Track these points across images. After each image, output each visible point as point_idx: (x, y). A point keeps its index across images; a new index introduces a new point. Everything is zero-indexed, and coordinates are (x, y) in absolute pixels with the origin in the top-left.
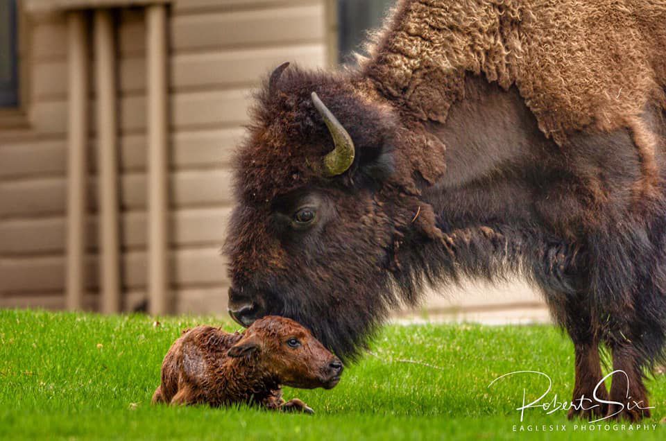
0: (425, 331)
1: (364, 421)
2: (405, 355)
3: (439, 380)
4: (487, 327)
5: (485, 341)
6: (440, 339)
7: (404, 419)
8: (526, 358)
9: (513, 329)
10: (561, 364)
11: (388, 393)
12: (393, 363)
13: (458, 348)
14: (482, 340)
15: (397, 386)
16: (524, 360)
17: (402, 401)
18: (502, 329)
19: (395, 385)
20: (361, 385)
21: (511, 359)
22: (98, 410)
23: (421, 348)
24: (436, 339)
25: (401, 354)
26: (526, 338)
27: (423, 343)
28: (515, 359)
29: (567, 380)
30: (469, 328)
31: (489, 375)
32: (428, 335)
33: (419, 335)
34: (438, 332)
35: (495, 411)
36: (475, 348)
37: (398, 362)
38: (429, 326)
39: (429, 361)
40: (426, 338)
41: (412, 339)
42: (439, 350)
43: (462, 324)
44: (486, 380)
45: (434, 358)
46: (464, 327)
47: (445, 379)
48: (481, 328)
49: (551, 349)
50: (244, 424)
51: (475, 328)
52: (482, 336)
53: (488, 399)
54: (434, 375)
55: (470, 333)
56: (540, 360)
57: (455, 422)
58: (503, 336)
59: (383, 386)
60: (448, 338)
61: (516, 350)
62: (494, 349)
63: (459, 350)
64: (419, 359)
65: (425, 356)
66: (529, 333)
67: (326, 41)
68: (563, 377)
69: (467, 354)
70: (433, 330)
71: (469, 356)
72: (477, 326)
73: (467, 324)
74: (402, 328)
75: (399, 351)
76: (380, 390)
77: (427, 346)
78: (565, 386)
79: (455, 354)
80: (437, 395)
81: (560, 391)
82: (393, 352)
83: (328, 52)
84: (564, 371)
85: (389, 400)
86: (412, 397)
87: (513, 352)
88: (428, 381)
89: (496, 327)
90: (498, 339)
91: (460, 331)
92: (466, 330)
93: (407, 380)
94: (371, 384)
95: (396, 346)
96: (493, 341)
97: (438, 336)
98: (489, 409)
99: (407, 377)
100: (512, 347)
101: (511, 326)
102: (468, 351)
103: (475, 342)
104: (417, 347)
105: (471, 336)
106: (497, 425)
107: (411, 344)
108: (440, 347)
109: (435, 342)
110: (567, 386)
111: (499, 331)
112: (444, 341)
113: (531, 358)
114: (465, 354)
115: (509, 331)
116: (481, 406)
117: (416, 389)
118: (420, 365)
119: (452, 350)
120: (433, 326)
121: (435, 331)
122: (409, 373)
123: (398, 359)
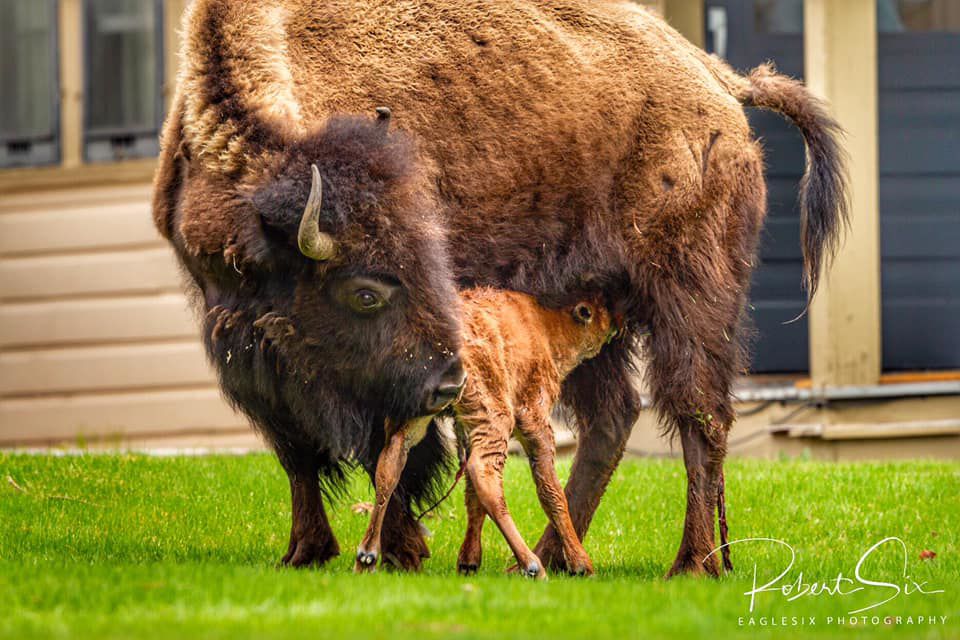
0: (83, 463)
1: (12, 569)
2: (59, 491)
3: (98, 519)
4: (154, 458)
5: (153, 473)
6: (100, 471)
8: (202, 493)
9: (186, 460)
10: (243, 500)
11: (38, 536)
12: (45, 500)
13: (121, 482)
14: (150, 472)
15: (50, 527)
16: (199, 497)
17: (54, 545)
18: (173, 460)
19: (47, 526)
21: (184, 496)
23: (78, 481)
24: (95, 471)
25: (54, 489)
26: (201, 470)
27: (80, 476)
28: (189, 496)
29: (250, 520)
30: (134, 459)
31: (158, 514)
32: (86, 467)
33: (75, 467)
34: (97, 463)
35: (165, 557)
36: (141, 482)
37: (51, 499)
38: (87, 456)
39: (87, 497)
40: (83, 471)
41: (67, 472)
43: (125, 455)
44: (155, 521)
45: (93, 494)
46: (128, 457)
47: (106, 519)
48: (149, 460)
49: (231, 484)
51: (141, 459)
52: (150, 468)
53: (157, 542)
54: (93, 515)
55: (135, 465)
56: (218, 497)
57: (119, 569)
58: (174, 467)
59: (33, 528)
60: (109, 470)
61: (189, 485)
62: (164, 483)
63: (123, 484)
64: (75, 496)
65: (82, 491)
66: (205, 464)
68: (245, 516)
69: (132, 489)
70: (91, 461)
71: (133, 492)
72: (145, 457)
73: (132, 455)
74: (55, 459)
75: (52, 486)
77: (85, 479)
79: (118, 490)
80: (97, 539)
81: (241, 533)
82: (45, 487)
84: (246, 511)
85: (41, 543)
86: (67, 541)
87: (186, 487)
88: (85, 522)
89: (165, 458)
90: (169, 472)
91: (123, 463)
92: (131, 461)
93: (61, 520)
94: (18, 525)
95: (48, 480)
96: (163, 474)
97: (98, 468)
98: (158, 555)
99: (61, 516)
100: (185, 481)
101: (183, 457)
102: (134, 486)
103: (141, 476)
104: (72, 480)
105: (137, 468)
106: (169, 574)
107: (66, 477)
108: (100, 481)
109: (93, 475)
110: (250, 527)
111: (170, 462)
112: (104, 475)
114: (129, 489)
115: (181, 462)
116: (147, 549)
117: (72, 531)
118: (77, 503)
119: (114, 485)
120: (92, 457)
121: (94, 463)
122: (63, 512)
123: (50, 495)
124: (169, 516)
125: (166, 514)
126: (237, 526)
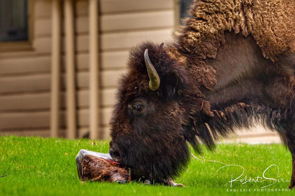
0: (221, 147)
1: (192, 190)
2: (212, 158)
3: (228, 170)
4: (251, 145)
5: (249, 152)
6: (228, 151)
7: (211, 189)
8: (269, 160)
9: (263, 146)
10: (286, 163)
11: (203, 177)
12: (206, 162)
13: (237, 155)
14: (248, 151)
16: (268, 161)
17: (210, 180)
18: (258, 146)
19: (207, 173)
20: (190, 173)
21: (262, 161)
22: (66, 185)
24: (226, 151)
25: (210, 158)
26: (269, 150)
27: (220, 153)
28: (264, 160)
29: (289, 170)
30: (242, 146)
31: (252, 168)
32: (223, 149)
33: (218, 149)
35: (254, 185)
36: (245, 155)
37: (209, 162)
38: (223, 145)
39: (223, 161)
40: (221, 150)
42: (228, 156)
43: (239, 144)
44: (250, 170)
45: (226, 160)
46: (240, 145)
47: (231, 169)
48: (248, 146)
49: (281, 156)
50: (135, 191)
51: (245, 146)
52: (248, 150)
55: (242, 148)
56: (276, 161)
58: (258, 149)
59: (201, 173)
60: (232, 150)
62: (254, 155)
63: (237, 157)
64: (218, 161)
65: (221, 159)
66: (271, 148)
67: (175, 9)
68: (286, 169)
69: (241, 158)
70: (225, 147)
71: (242, 159)
72: (246, 145)
73: (241, 144)
75: (209, 157)
76: (199, 175)
77: (222, 154)
78: (288, 173)
79: (236, 158)
82: (206, 157)
83: (175, 15)
84: (287, 166)
85: (204, 180)
86: (215, 179)
87: (263, 157)
88: (222, 171)
89: (255, 145)
90: (256, 151)
91: (238, 147)
92: (241, 147)
93: (212, 171)
94: (195, 172)
96: (254, 152)
97: (228, 149)
98: (252, 184)
99: (213, 169)
100: (262, 155)
101: (262, 145)
102: (242, 157)
103: (245, 152)
105: (243, 150)
108: (228, 155)
109: (226, 152)
110: (289, 173)
111: (256, 147)
112: (230, 152)
113: (272, 160)
114: (240, 158)
115: (261, 147)
117: (217, 175)
118: (219, 163)
119: (234, 156)
120: (225, 145)
121: (226, 147)
122: (213, 167)
123: (208, 160)
124: (256, 169)
125: (255, 168)
126: (284, 173)
